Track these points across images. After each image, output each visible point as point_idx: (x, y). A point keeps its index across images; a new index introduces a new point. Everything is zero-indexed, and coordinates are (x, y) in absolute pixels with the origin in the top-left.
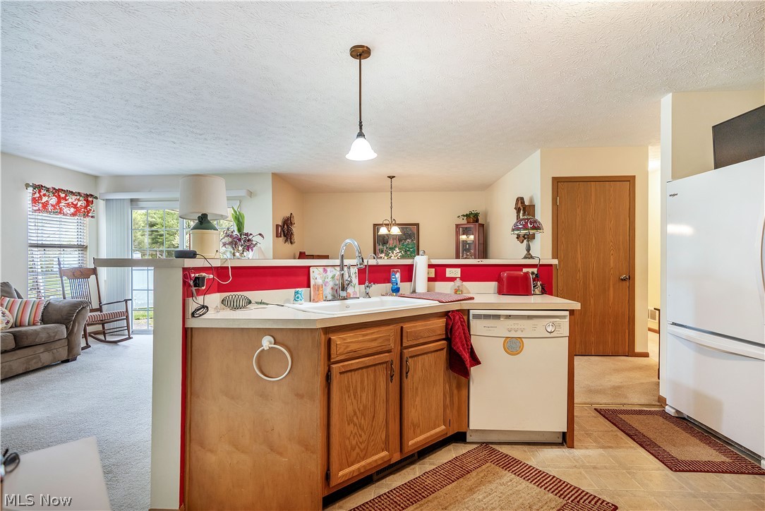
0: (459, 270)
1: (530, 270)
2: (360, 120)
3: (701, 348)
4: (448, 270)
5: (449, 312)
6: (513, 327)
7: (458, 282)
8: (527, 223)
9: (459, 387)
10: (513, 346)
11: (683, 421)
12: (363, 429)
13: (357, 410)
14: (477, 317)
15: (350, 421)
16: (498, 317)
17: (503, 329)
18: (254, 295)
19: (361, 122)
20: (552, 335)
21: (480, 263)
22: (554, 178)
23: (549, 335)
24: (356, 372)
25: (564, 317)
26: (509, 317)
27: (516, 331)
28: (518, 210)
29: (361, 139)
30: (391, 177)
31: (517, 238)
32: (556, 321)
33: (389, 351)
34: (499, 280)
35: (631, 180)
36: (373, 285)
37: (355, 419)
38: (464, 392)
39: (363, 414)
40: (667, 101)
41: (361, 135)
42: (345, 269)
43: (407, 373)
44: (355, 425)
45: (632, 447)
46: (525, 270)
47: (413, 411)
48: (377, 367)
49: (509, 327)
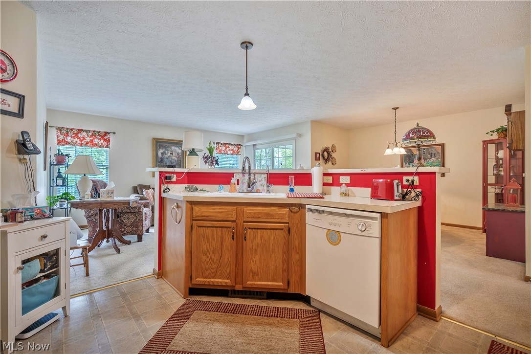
0: (348, 178)
2: (247, 85)
4: (341, 178)
6: (333, 221)
7: (343, 187)
10: (333, 237)
12: (213, 261)
13: (209, 249)
15: (205, 254)
16: (322, 212)
17: (326, 222)
18: (199, 186)
19: (247, 87)
20: (363, 234)
21: (363, 172)
23: (360, 233)
25: (375, 219)
27: (335, 226)
29: (247, 97)
30: (395, 109)
32: (367, 222)
37: (208, 254)
41: (247, 94)
43: (245, 238)
44: (208, 257)
46: (404, 177)
49: (330, 221)
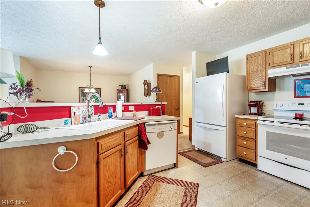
0: (134, 107)
1: (159, 106)
2: (100, 36)
3: (205, 129)
4: (130, 107)
5: (139, 124)
6: (160, 128)
7: (134, 112)
8: (157, 89)
9: (141, 154)
10: (160, 135)
11: (200, 151)
12: (112, 184)
13: (110, 175)
14: (148, 125)
15: (107, 181)
16: (155, 125)
17: (157, 129)
18: (39, 124)
19: (100, 37)
20: (172, 129)
21: (142, 104)
22: (157, 74)
23: (171, 129)
24: (109, 157)
25: (175, 123)
26: (159, 124)
27: (161, 129)
28: (145, 85)
29: (100, 45)
30: (91, 67)
31: (144, 95)
32: (173, 124)
33: (120, 144)
34: (149, 110)
35: (178, 77)
36: (102, 115)
37: (109, 180)
38: (143, 156)
39: (112, 176)
40: (194, 53)
41: (100, 43)
42: (90, 107)
43: (127, 153)
44: (109, 182)
45: (193, 163)
46: (157, 106)
47: (129, 168)
48: (116, 153)
49: (159, 128)
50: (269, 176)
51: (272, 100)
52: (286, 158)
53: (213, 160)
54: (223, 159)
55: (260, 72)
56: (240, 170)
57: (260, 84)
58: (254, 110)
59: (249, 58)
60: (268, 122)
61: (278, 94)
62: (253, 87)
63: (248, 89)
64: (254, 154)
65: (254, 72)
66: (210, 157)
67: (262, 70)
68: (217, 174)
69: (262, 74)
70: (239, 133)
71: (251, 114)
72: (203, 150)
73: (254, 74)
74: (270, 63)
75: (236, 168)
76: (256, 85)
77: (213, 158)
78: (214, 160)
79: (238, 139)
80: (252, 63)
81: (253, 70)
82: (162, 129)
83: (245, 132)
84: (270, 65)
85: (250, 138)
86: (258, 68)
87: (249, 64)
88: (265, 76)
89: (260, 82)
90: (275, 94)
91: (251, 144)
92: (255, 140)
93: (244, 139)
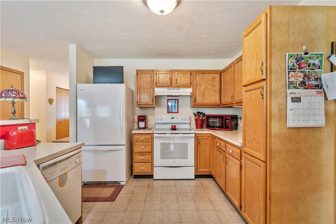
1: (23, 128)
10: (63, 180)
17: (59, 171)
35: (22, 74)
46: (19, 129)
49: (61, 168)
50: (164, 182)
51: (153, 115)
52: (174, 162)
53: (113, 189)
54: (122, 183)
55: (149, 89)
56: (144, 186)
57: (149, 100)
58: (142, 124)
59: (139, 74)
60: (162, 134)
61: (157, 110)
62: (142, 102)
63: (139, 104)
64: (151, 166)
65: (144, 88)
66: (105, 187)
67: (150, 88)
68: (132, 201)
69: (150, 91)
70: (136, 149)
71: (139, 128)
72: (91, 182)
73: (144, 90)
74: (156, 83)
75: (139, 187)
76: (145, 100)
77: (110, 187)
78: (115, 188)
79: (135, 155)
80: (141, 78)
81: (142, 86)
82: (66, 169)
83: (142, 147)
84: (156, 84)
85: (146, 152)
86: (147, 84)
87: (139, 79)
88: (153, 93)
89: (149, 98)
90: (155, 109)
91: (148, 157)
92: (151, 153)
93: (141, 155)
